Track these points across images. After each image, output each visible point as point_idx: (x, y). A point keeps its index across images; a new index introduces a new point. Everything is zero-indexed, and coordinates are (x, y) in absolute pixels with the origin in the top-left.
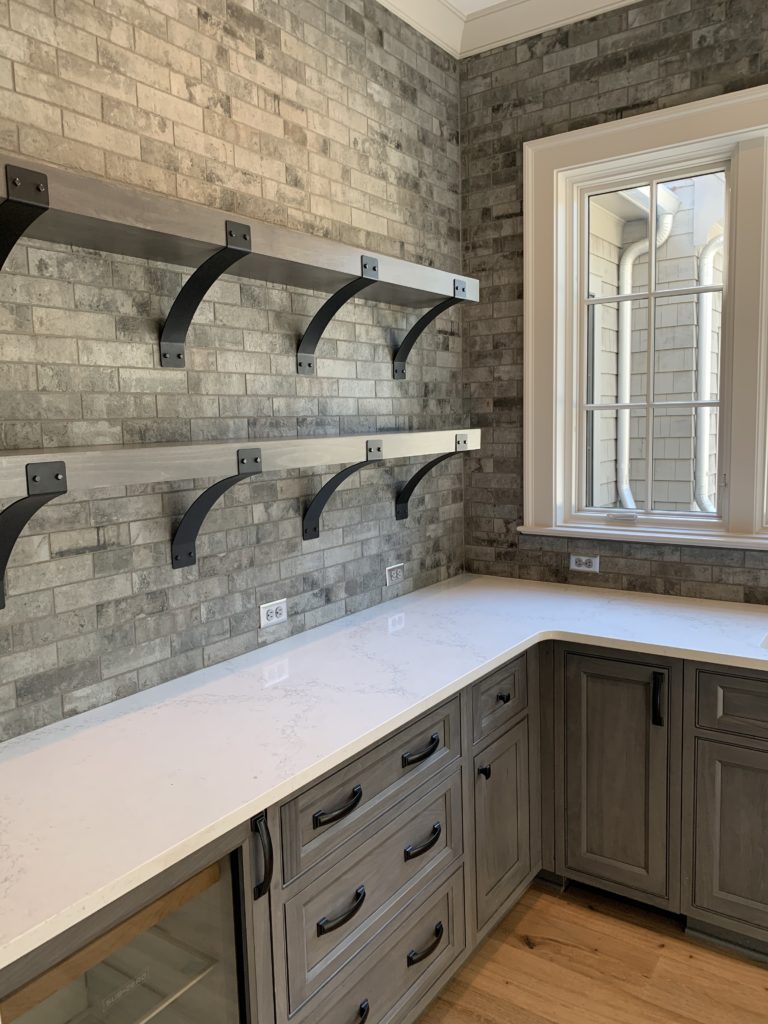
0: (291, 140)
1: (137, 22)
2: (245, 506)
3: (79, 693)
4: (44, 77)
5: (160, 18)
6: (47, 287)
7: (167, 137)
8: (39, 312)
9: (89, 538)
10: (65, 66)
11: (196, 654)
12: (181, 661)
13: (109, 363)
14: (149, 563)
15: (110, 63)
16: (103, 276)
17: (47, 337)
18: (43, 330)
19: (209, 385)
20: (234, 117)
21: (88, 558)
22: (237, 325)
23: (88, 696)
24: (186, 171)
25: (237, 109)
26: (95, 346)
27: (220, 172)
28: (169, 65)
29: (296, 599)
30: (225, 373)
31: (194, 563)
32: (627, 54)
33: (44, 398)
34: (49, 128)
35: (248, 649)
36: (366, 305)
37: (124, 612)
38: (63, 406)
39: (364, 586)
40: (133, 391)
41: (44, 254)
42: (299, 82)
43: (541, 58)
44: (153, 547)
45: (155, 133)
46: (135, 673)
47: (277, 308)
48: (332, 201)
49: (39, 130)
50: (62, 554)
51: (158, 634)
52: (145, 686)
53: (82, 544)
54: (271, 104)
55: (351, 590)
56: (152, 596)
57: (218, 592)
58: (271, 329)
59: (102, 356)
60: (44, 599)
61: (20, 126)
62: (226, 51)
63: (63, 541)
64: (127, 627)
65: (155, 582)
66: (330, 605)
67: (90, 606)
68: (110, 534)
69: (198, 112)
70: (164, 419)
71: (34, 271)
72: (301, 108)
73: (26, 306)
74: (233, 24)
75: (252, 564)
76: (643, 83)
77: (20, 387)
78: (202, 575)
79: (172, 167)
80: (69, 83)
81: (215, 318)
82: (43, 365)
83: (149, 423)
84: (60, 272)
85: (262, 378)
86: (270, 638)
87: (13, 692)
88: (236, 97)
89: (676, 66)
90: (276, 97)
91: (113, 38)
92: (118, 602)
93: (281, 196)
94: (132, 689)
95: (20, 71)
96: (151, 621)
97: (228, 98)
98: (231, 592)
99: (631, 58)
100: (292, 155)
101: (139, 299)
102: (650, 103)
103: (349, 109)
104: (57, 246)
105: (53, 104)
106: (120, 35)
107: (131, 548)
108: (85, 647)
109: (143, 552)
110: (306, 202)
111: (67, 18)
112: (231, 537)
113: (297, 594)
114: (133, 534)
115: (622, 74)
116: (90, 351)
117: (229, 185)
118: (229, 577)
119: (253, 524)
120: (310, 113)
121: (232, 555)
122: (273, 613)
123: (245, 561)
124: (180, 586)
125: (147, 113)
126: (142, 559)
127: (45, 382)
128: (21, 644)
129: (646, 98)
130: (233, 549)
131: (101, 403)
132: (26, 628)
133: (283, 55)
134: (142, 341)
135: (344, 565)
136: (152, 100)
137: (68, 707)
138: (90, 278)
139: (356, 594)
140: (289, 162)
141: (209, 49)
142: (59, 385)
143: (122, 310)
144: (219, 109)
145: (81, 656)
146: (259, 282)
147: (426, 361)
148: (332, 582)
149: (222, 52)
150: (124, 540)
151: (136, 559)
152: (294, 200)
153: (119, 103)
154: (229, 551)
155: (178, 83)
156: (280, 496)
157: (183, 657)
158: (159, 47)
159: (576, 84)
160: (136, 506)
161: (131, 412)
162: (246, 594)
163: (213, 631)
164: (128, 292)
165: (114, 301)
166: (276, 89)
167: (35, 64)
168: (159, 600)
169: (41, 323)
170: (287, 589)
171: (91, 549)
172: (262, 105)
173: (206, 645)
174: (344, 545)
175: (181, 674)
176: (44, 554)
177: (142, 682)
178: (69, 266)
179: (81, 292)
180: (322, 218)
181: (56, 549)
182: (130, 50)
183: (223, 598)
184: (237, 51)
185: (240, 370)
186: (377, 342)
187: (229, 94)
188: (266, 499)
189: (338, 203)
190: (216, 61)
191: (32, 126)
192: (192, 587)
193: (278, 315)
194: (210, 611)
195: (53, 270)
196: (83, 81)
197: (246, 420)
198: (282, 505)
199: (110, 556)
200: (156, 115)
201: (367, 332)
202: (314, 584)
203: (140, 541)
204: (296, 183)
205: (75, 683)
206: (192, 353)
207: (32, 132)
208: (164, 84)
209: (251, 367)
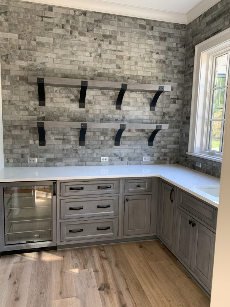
0: (118, 59)
1: (79, 45)
2: (98, 136)
3: (57, 163)
4: (59, 60)
5: (85, 43)
6: (57, 94)
7: (85, 65)
8: (55, 99)
9: (62, 137)
10: (63, 57)
11: (84, 163)
12: (80, 163)
13: (68, 107)
14: (74, 144)
15: (72, 54)
16: (68, 92)
17: (57, 103)
18: (56, 102)
19: (91, 111)
20: (102, 57)
21: (61, 141)
22: (99, 100)
23: (60, 164)
24: (88, 70)
25: (103, 55)
26: (65, 104)
27: (97, 69)
28: (86, 51)
29: (112, 158)
30: (95, 109)
31: (84, 145)
32: (217, 16)
33: (55, 113)
34: (59, 68)
35: (97, 165)
36: (141, 93)
37: (68, 151)
38: (58, 114)
39: (135, 159)
40: (73, 112)
41: (57, 89)
42: (122, 46)
43: (201, 21)
44: (76, 141)
45: (82, 65)
46: (70, 163)
47: (111, 95)
48: (131, 70)
49: (57, 69)
50: (56, 139)
51: (75, 157)
52: (72, 166)
53: (60, 138)
54: (113, 52)
55: (130, 159)
56: (75, 150)
57: (90, 152)
58: (109, 100)
59: (67, 106)
60: (52, 146)
61: (54, 69)
62: (101, 45)
63: (57, 137)
64: (69, 154)
65: (75, 147)
66: (122, 161)
67: (61, 149)
68: (66, 137)
69: (92, 58)
70: (79, 118)
71: (55, 92)
72: (122, 51)
73: (53, 98)
74: (103, 39)
75: (99, 148)
76: (219, 25)
77: (51, 111)
78: (86, 148)
79: (85, 70)
80: (64, 59)
81: (94, 98)
82: (55, 107)
83: (76, 118)
84: (60, 92)
85: (105, 110)
86: (103, 164)
87: (46, 160)
88: (103, 53)
89: (226, 18)
90: (115, 51)
91: (73, 49)
92: (67, 149)
93: (114, 71)
94: (69, 165)
95: (55, 60)
96: (74, 154)
97: (101, 54)
98: (93, 153)
99: (218, 18)
100: (119, 62)
101: (75, 95)
102: (220, 30)
103: (138, 48)
104: (59, 87)
105: (60, 64)
106: (75, 48)
107: (70, 140)
108: (60, 156)
109: (73, 141)
110: (122, 72)
111: (64, 48)
112: (94, 142)
113: (112, 157)
114: (71, 138)
115: (216, 23)
116: (64, 105)
117: (99, 71)
118: (93, 150)
119: (100, 140)
120: (125, 52)
121: (94, 146)
122: (105, 159)
123: (97, 147)
124: (81, 149)
125: (80, 61)
126: (73, 143)
127: (55, 110)
128: (48, 152)
129: (220, 29)
130: (95, 144)
131: (66, 114)
132: (49, 150)
133: (117, 41)
134: (75, 103)
135: (128, 153)
136: (81, 58)
137: (55, 165)
138: (65, 92)
139: (131, 161)
140: (117, 64)
141: (96, 45)
142: (58, 111)
143: (72, 98)
144: (98, 57)
145: (59, 157)
146: (106, 90)
147: (164, 106)
148: (123, 156)
149: (100, 45)
150: (69, 138)
151: (71, 142)
152: (118, 72)
153: (74, 61)
154: (93, 145)
155: (88, 54)
156: (108, 135)
157: (81, 162)
158: (84, 48)
159: (207, 27)
160: (72, 133)
161: (72, 116)
162: (97, 154)
163: (88, 159)
164: (73, 94)
165: (70, 96)
166: (115, 49)
167: (58, 58)
168: (76, 151)
169: (55, 100)
170: (109, 156)
171: (62, 139)
172: (110, 53)
173: (86, 161)
174: (128, 149)
175: (80, 165)
176: (53, 139)
177: (71, 164)
178: (61, 91)
179: (63, 95)
180: (127, 75)
181: (55, 138)
182: (77, 50)
183: (91, 153)
184: (104, 44)
185: (99, 109)
186: (145, 102)
187: (101, 53)
188: (104, 135)
189: (133, 70)
190: (98, 47)
191: (56, 68)
192: (84, 150)
193: (111, 97)
194: (88, 155)
195: (58, 91)
196: (67, 58)
197: (100, 119)
198: (109, 137)
199: (66, 141)
200: (82, 61)
201: (141, 100)
202: (117, 156)
203: (72, 139)
204: (119, 68)
205: (57, 161)
206: (87, 105)
207: (56, 69)
208: (84, 55)
209: (102, 108)
